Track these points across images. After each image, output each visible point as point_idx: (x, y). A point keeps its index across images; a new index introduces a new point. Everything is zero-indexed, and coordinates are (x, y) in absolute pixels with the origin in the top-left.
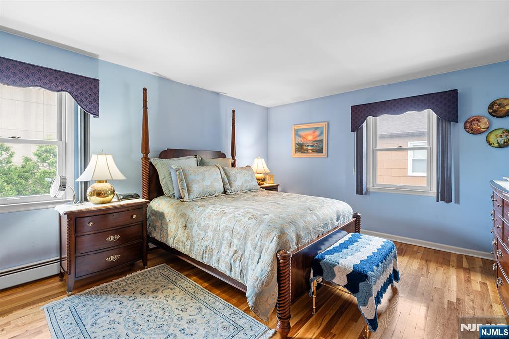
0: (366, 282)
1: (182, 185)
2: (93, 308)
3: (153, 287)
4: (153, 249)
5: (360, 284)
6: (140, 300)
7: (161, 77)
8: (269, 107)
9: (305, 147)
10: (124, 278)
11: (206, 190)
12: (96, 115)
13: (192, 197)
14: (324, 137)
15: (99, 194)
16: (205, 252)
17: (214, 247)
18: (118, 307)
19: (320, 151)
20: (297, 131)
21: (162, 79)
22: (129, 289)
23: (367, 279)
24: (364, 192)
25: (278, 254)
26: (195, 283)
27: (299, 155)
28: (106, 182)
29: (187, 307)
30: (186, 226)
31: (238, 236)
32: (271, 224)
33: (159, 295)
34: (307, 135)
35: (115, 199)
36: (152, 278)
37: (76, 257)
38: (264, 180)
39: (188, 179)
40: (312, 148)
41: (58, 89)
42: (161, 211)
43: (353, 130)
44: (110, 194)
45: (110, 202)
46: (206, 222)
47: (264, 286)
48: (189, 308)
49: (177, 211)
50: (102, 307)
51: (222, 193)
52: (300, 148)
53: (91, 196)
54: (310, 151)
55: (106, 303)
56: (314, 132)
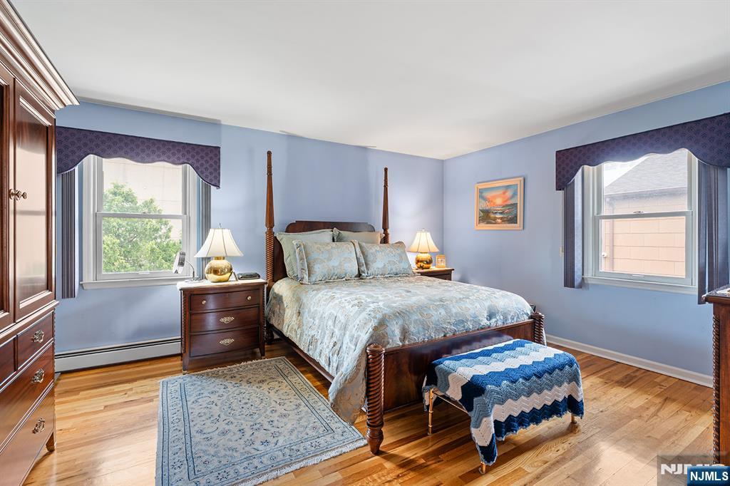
0: (481, 397)
1: (303, 264)
2: (200, 388)
3: (261, 378)
4: (277, 339)
5: (475, 399)
6: (245, 387)
7: (290, 136)
8: (444, 159)
9: (492, 216)
10: (238, 365)
11: (332, 272)
12: (218, 186)
13: (313, 279)
14: (519, 200)
15: (216, 272)
16: (311, 343)
17: (318, 337)
18: (221, 391)
19: (513, 220)
20: (481, 192)
21: (291, 137)
22: (238, 376)
23: (483, 393)
24: (576, 283)
25: (368, 348)
26: (308, 381)
27: (484, 226)
28: (224, 258)
29: (286, 401)
30: (299, 313)
31: (339, 325)
32: (372, 313)
33: (265, 386)
34: (495, 197)
35: (232, 278)
36: (264, 370)
37: (191, 336)
38: (429, 262)
39: (309, 257)
40: (501, 216)
41: (181, 161)
42: (280, 294)
43: (558, 188)
44: (227, 272)
45: (227, 281)
46: (315, 308)
47: (347, 382)
48: (288, 403)
49: (294, 294)
50: (207, 388)
51: (356, 277)
52: (486, 216)
53: (208, 273)
54: (499, 221)
55: (212, 386)
56: (504, 193)
